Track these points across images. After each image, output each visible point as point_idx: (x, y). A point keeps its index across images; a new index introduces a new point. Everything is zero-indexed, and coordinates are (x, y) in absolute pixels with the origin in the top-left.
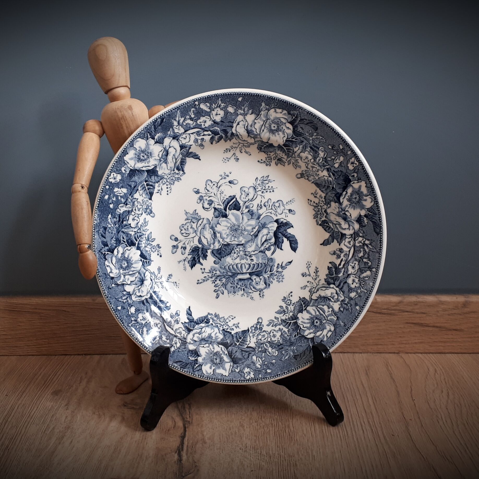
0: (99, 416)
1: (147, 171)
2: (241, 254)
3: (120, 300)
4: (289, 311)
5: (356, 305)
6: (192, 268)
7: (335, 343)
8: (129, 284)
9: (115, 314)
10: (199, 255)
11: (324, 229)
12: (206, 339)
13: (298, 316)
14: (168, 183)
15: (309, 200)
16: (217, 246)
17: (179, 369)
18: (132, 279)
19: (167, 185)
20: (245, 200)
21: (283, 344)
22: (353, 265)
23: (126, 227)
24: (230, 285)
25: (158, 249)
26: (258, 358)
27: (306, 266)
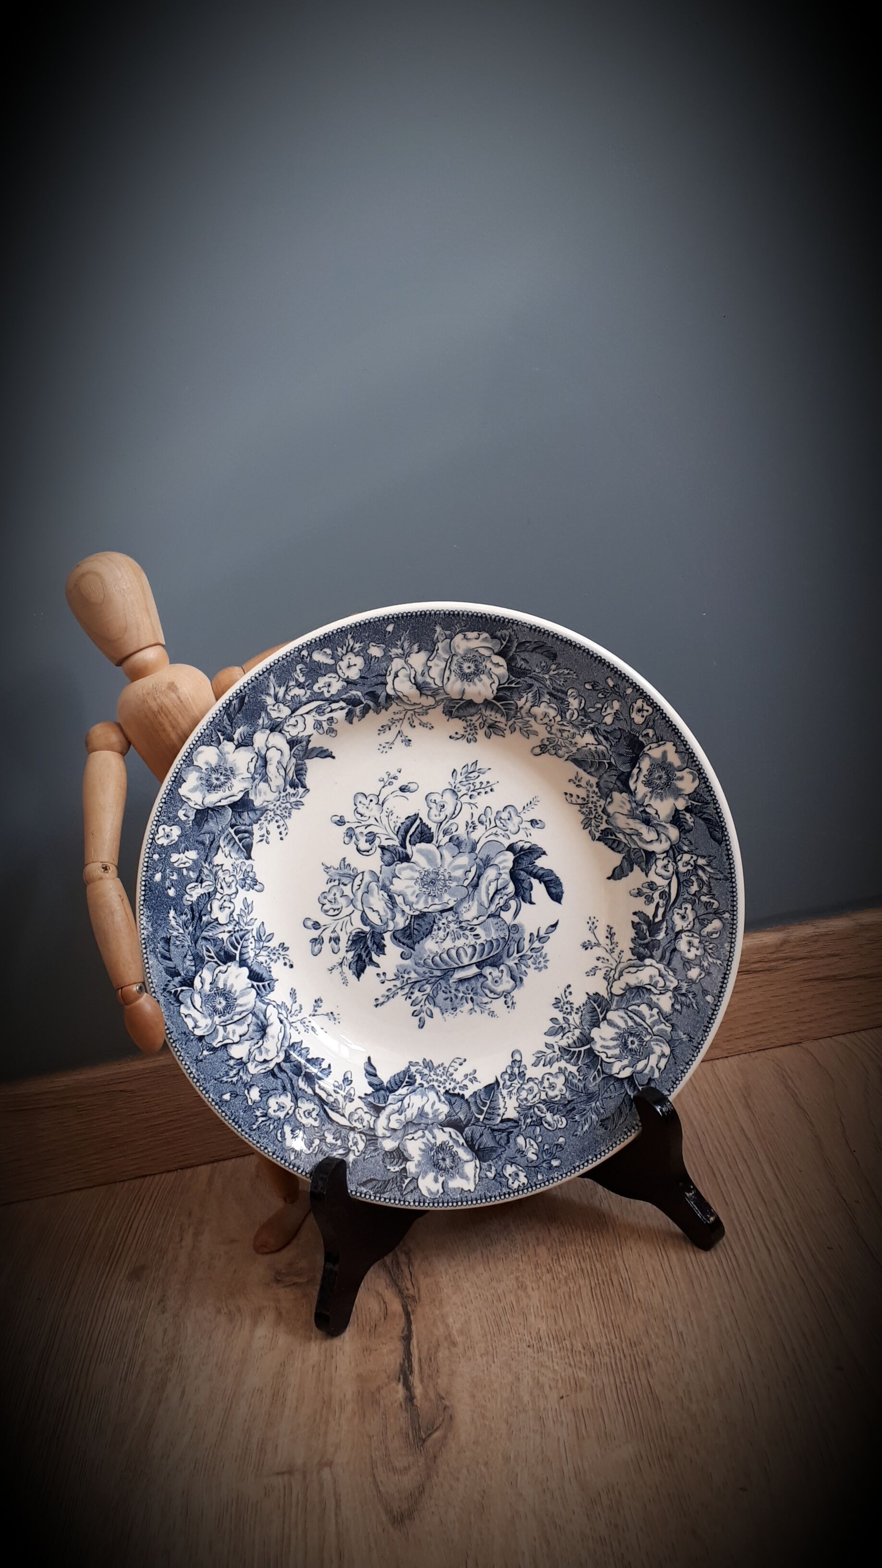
0: (231, 1317)
1: (229, 805)
2: (451, 929)
3: (225, 1079)
4: (572, 1027)
5: (705, 993)
6: (358, 976)
7: (677, 1079)
8: (237, 1043)
9: (220, 1111)
10: (368, 947)
11: (609, 847)
12: (415, 1122)
13: (592, 1035)
14: (278, 818)
15: (566, 794)
16: (401, 922)
17: (372, 1198)
18: (241, 1029)
19: (277, 821)
20: (439, 819)
21: (573, 1100)
22: (682, 912)
23: (209, 927)
24: (441, 996)
25: (282, 953)
26: (527, 1140)
27: (588, 926)
